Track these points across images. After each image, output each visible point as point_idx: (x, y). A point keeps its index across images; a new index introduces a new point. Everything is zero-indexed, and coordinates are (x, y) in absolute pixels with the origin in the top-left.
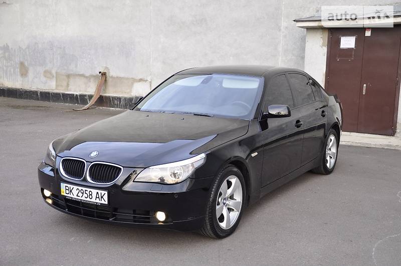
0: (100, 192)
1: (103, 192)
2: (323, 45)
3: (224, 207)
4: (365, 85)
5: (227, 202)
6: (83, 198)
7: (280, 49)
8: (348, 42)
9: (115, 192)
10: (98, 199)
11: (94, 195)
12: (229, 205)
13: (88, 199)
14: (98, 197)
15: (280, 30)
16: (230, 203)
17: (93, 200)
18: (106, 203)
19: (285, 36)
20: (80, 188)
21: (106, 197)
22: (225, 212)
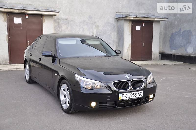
0: (140, 92)
1: (141, 92)
6: (132, 97)
10: (139, 95)
13: (135, 97)
18: (142, 96)
20: (131, 93)
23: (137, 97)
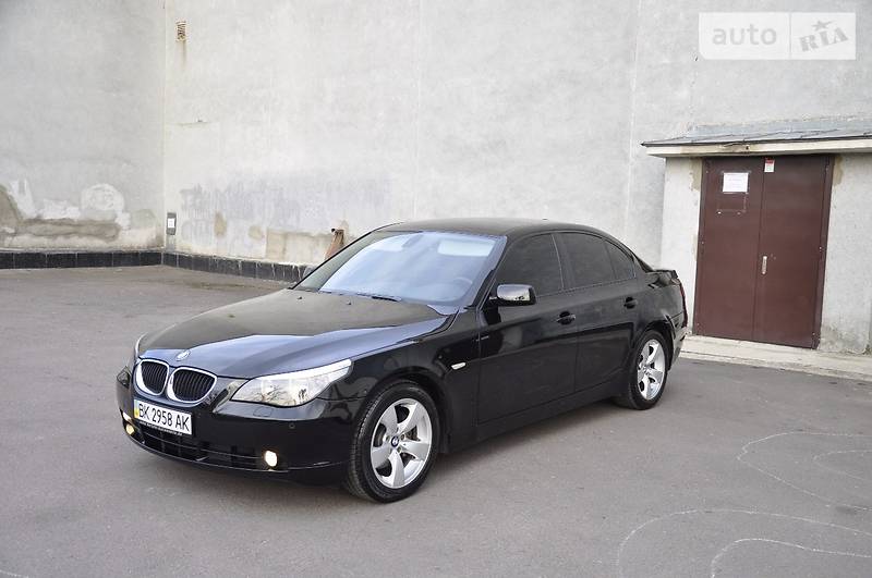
0: (182, 414)
2: (694, 187)
3: (395, 451)
4: (765, 258)
5: (401, 443)
6: (160, 424)
7: (627, 191)
8: (735, 182)
9: (202, 416)
11: (174, 420)
12: (404, 449)
13: (166, 426)
14: (178, 423)
15: (626, 159)
16: (409, 445)
17: (173, 428)
19: (635, 171)
20: (157, 408)
21: (189, 423)
22: (395, 459)
23: (174, 428)
